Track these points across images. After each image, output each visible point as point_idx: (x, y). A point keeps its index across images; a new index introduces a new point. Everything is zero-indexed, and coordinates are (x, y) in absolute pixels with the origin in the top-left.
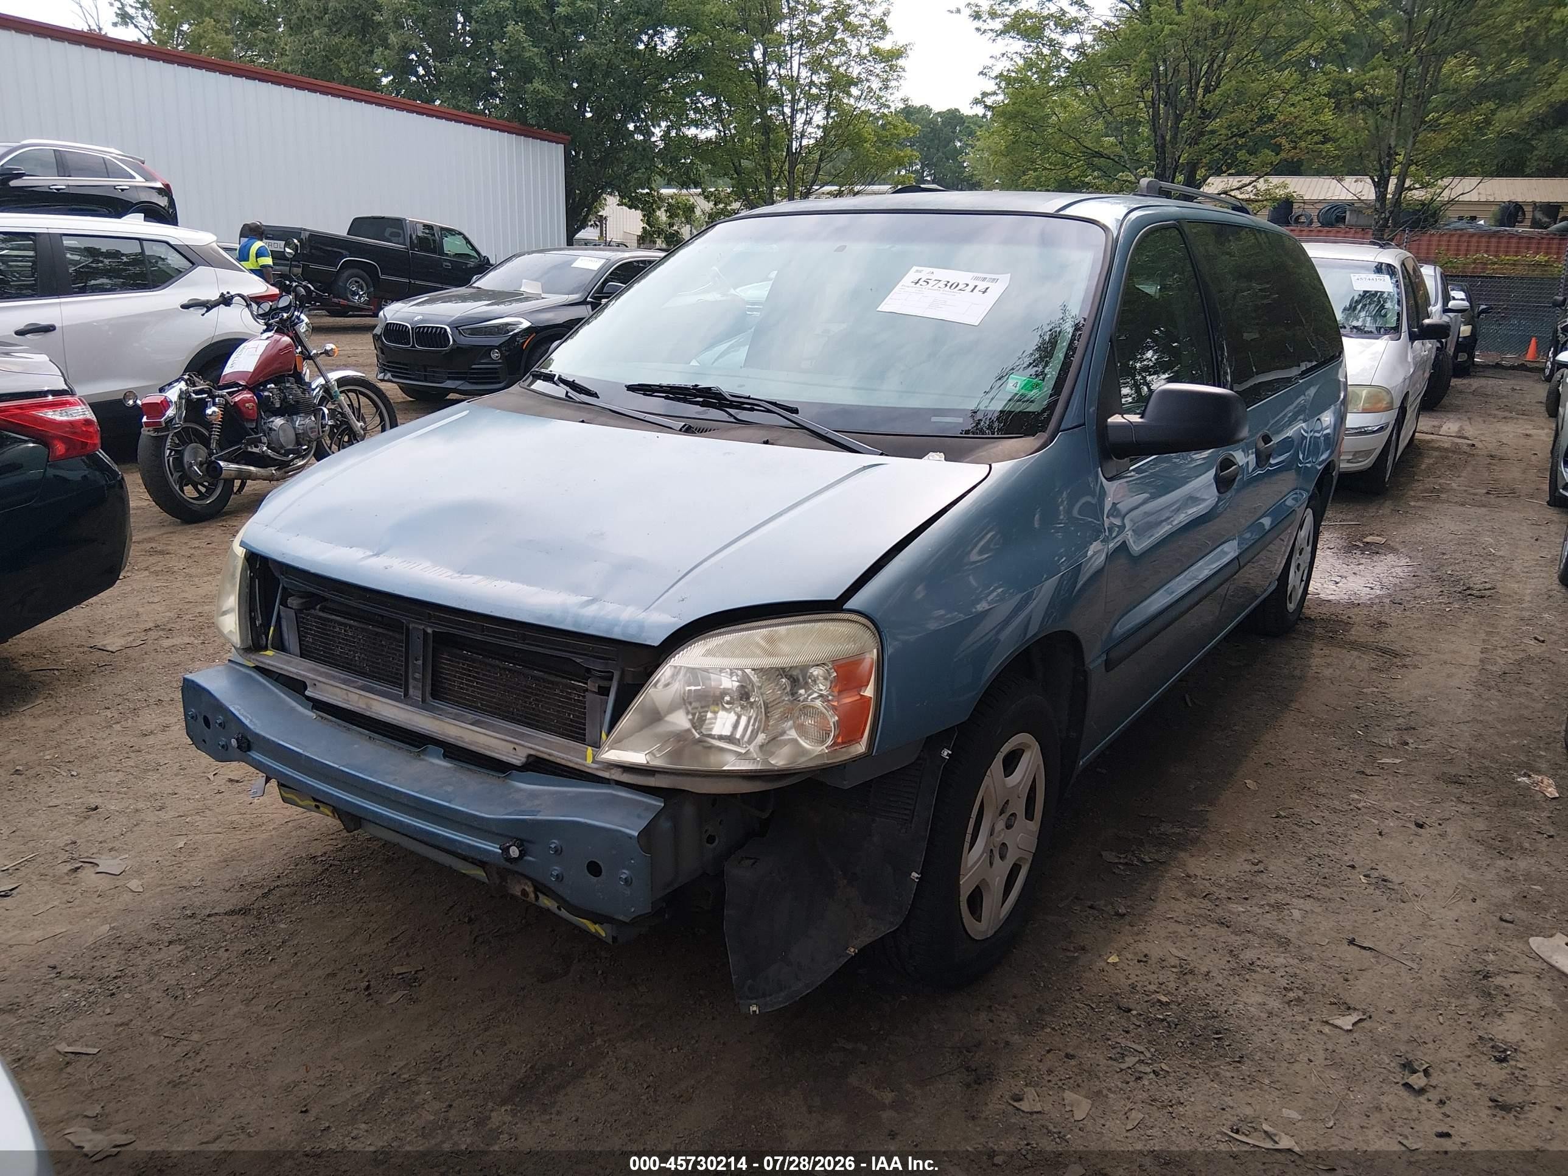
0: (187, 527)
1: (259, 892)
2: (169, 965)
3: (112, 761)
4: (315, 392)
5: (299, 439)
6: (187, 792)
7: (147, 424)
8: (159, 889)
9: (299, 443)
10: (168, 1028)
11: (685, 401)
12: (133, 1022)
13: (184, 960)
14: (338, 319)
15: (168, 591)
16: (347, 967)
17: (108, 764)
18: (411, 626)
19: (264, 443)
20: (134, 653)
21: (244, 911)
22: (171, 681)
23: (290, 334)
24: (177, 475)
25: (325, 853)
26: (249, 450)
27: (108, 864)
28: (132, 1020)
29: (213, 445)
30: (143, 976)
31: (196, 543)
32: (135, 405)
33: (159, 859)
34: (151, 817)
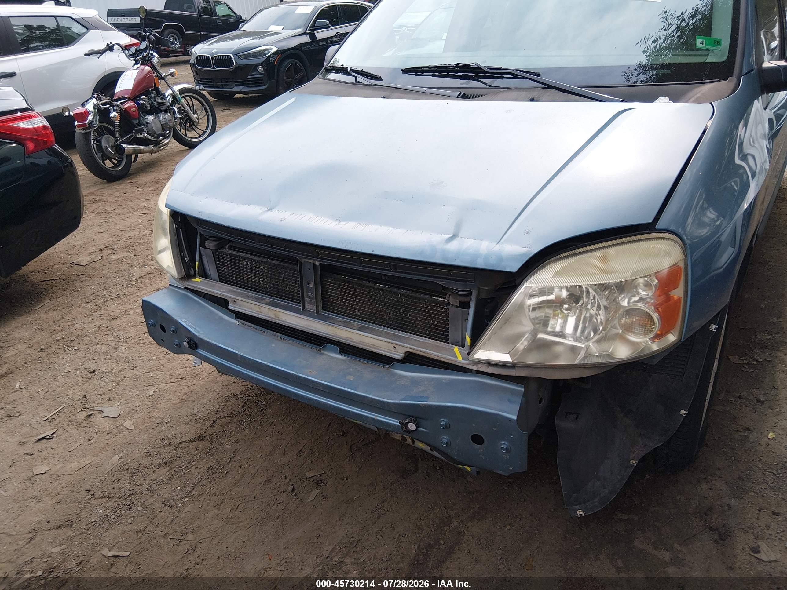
0: (110, 184)
1: (208, 423)
2: (162, 482)
3: (97, 337)
4: (168, 99)
5: (164, 127)
6: (147, 355)
7: (78, 126)
8: (144, 426)
9: (164, 130)
10: (171, 531)
11: (448, 76)
12: (148, 528)
13: (171, 478)
14: (165, 59)
15: (108, 224)
16: (276, 474)
17: (96, 341)
18: (303, 260)
19: (145, 132)
20: (97, 266)
21: (201, 438)
22: (122, 282)
23: (149, 64)
24: (100, 154)
25: (242, 392)
26: (138, 136)
27: (110, 410)
28: (146, 527)
29: (117, 135)
30: (147, 492)
31: (118, 194)
32: (70, 116)
33: (140, 404)
34: (129, 374)
